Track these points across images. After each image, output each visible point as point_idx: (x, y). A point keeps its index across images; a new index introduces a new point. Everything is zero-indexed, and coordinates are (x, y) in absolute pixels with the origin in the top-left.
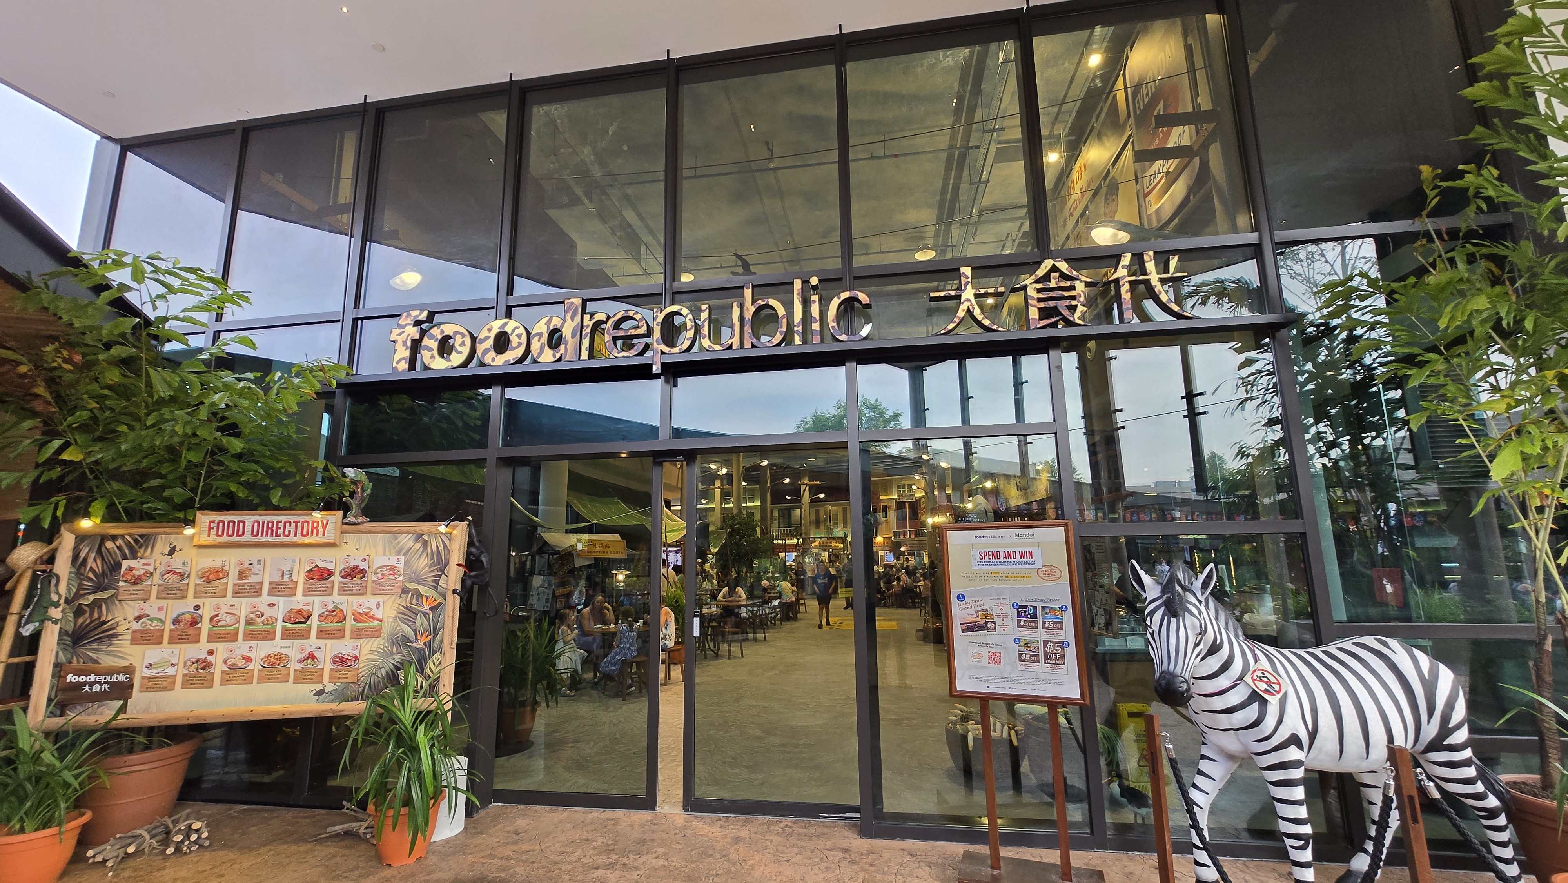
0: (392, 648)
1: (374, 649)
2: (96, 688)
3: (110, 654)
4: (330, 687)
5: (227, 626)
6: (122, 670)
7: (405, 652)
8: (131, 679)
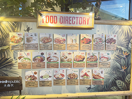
0: (113, 72)
1: (107, 72)
2: (9, 85)
3: (11, 72)
4: (92, 86)
5: (54, 62)
6: (17, 78)
7: (118, 73)
8: (21, 82)
